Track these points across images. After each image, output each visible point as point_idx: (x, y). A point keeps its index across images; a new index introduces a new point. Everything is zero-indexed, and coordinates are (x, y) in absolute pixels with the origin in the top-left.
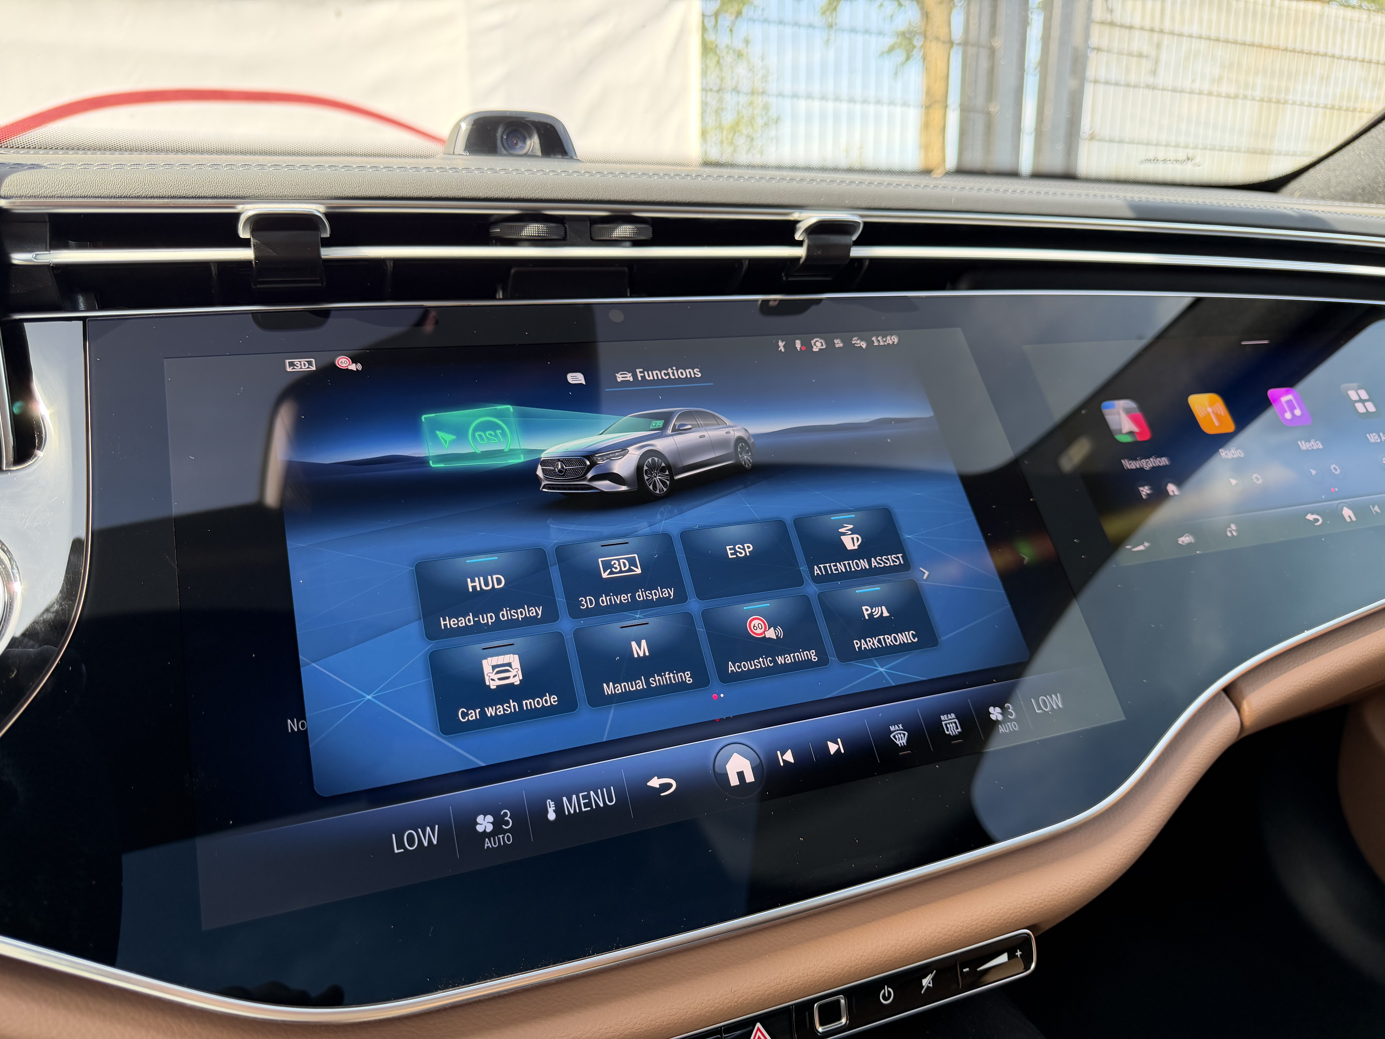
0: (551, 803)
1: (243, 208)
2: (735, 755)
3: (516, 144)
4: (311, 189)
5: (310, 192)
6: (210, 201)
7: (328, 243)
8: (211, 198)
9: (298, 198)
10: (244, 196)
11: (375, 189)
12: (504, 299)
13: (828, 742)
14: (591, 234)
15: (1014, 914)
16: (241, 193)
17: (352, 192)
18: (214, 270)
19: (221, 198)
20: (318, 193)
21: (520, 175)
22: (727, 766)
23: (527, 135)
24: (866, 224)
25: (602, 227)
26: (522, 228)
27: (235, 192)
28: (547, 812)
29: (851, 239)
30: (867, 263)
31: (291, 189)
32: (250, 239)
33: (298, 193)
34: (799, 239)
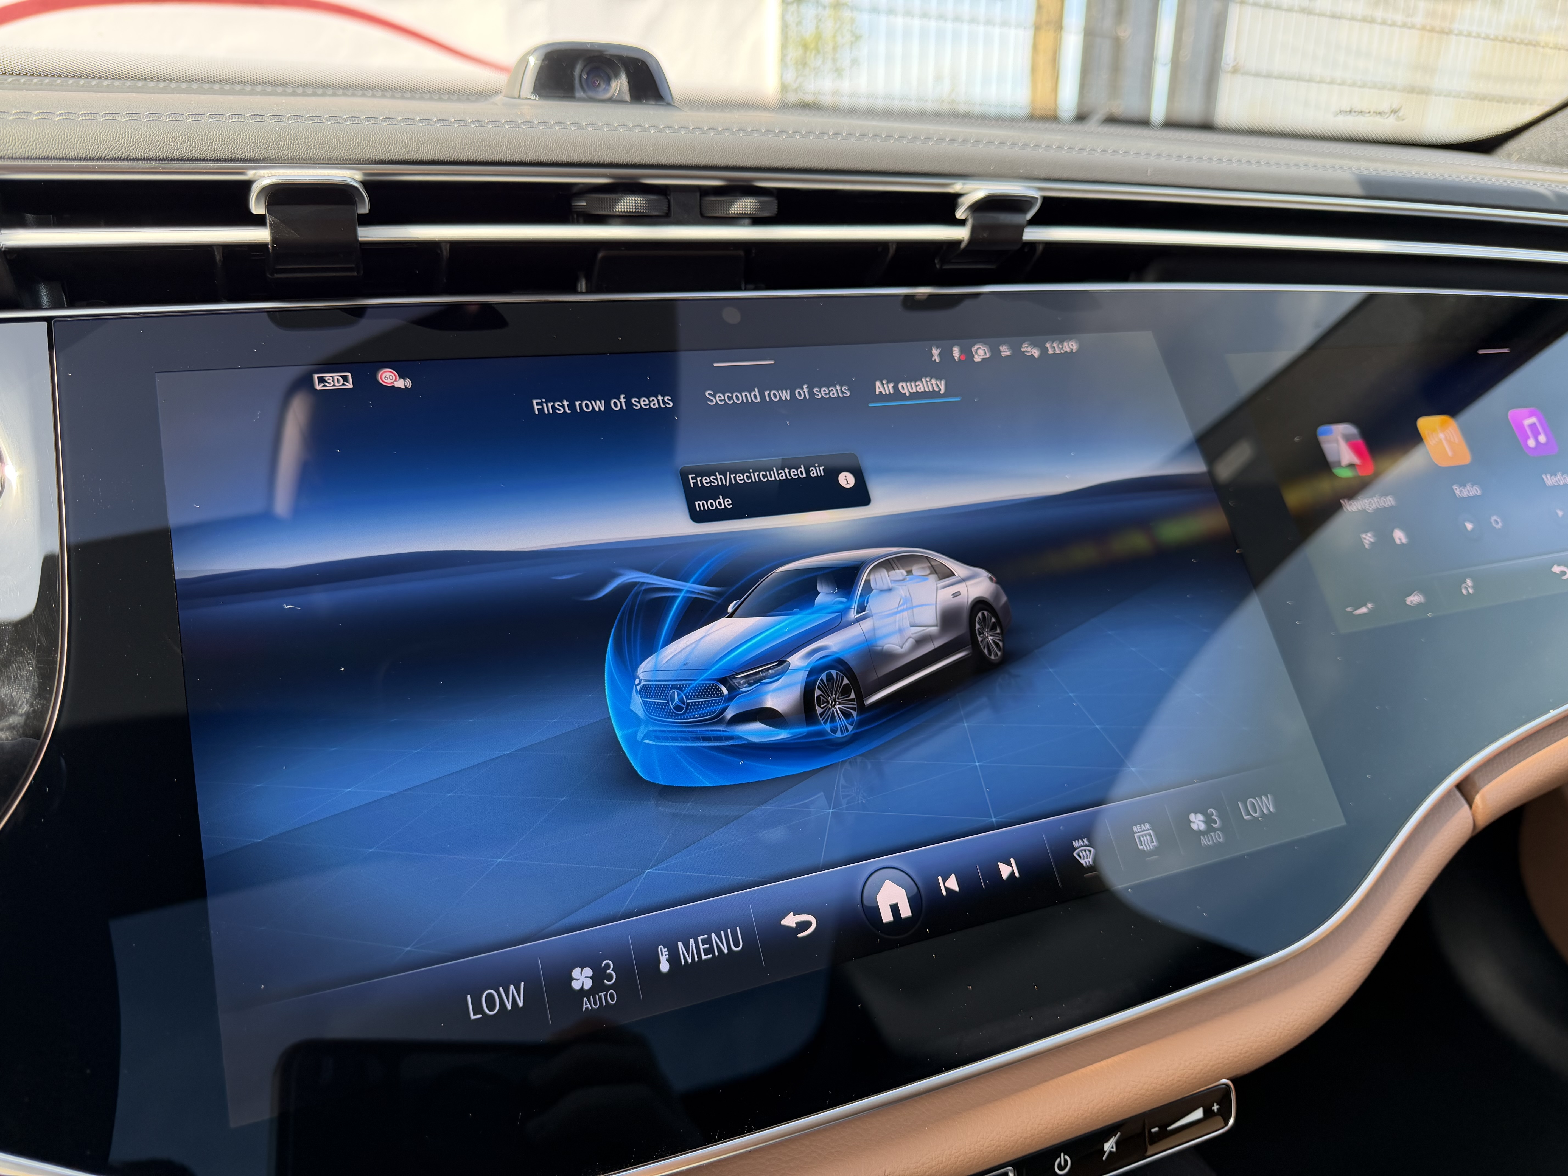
0: (664, 950)
1: (255, 174)
2: (888, 883)
3: (599, 86)
4: (345, 150)
5: (342, 154)
6: (211, 165)
7: (367, 220)
8: (213, 160)
9: (327, 162)
10: (257, 159)
11: (428, 151)
12: (589, 291)
13: (999, 863)
14: (700, 208)
15: (1216, 1066)
16: (252, 155)
17: (398, 155)
18: (218, 257)
19: (226, 160)
20: (353, 154)
21: (613, 132)
22: (877, 897)
23: (612, 75)
24: (1046, 199)
25: (716, 201)
26: (616, 202)
27: (245, 153)
28: (659, 962)
29: (1025, 218)
30: (1041, 247)
31: (318, 149)
32: (264, 216)
33: (327, 154)
34: (960, 218)
